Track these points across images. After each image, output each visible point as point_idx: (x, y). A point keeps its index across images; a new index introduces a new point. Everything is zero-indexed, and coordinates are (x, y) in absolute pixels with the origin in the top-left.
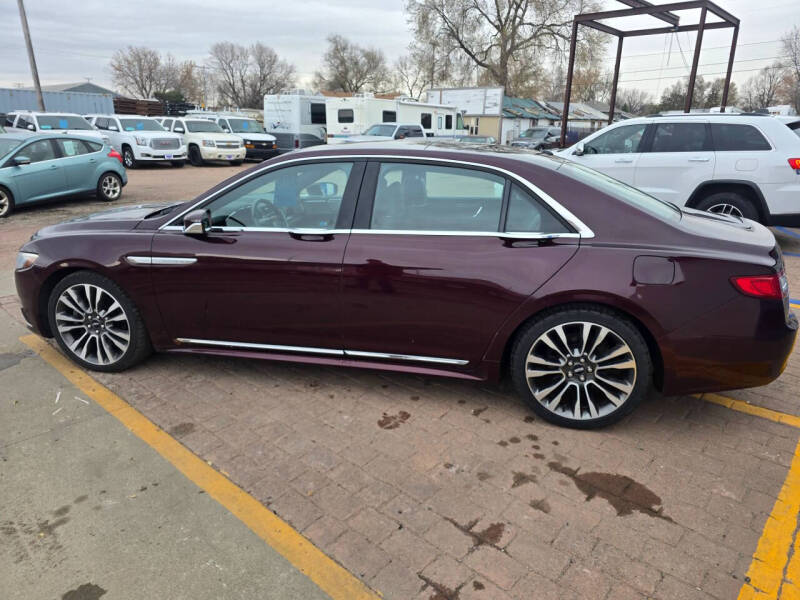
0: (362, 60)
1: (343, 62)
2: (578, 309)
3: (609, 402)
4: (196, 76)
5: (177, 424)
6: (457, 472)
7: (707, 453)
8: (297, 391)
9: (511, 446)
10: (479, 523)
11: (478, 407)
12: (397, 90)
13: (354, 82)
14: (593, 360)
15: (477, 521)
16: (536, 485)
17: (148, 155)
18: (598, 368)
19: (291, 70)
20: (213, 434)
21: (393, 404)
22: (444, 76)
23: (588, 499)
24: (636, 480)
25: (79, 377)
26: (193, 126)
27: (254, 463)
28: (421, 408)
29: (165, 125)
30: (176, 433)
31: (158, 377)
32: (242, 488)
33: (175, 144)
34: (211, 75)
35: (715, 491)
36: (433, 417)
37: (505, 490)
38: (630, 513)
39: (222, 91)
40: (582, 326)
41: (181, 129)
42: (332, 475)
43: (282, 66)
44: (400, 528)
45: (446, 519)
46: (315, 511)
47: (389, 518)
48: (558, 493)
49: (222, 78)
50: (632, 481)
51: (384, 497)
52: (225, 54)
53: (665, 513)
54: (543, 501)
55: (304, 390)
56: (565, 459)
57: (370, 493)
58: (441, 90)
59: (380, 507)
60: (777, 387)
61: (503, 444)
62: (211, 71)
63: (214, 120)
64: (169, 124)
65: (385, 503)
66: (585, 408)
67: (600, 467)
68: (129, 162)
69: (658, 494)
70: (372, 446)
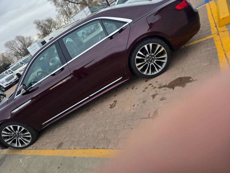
0: (47, 23)
1: (42, 27)
2: (141, 43)
3: (163, 62)
4: (6, 56)
5: (57, 145)
6: (137, 106)
7: (194, 58)
8: (84, 115)
9: (146, 90)
10: (151, 114)
11: (132, 87)
12: (62, 25)
13: (49, 30)
14: (153, 54)
15: (150, 114)
16: (158, 95)
17: (7, 84)
18: (155, 56)
19: (30, 38)
20: (69, 141)
21: (111, 101)
22: (70, 13)
23: (173, 89)
24: (182, 77)
25: (23, 152)
26: (14, 69)
27: (84, 140)
28: (119, 97)
29: (6, 74)
30: (59, 147)
31: (45, 137)
32: (85, 149)
33: (12, 77)
34: (10, 53)
35: (202, 66)
36: (122, 97)
37: (152, 101)
38: (186, 85)
39: (16, 55)
40: (144, 47)
41: (11, 72)
42: (106, 129)
43: (27, 38)
44: (132, 129)
45: (142, 119)
46: (108, 141)
47: (127, 129)
48: (165, 93)
49: (13, 52)
50: (181, 78)
51: (123, 125)
52: (9, 45)
53: (194, 79)
54: (163, 97)
55: (86, 113)
56: (161, 84)
57: (119, 126)
58: (72, 17)
59: (124, 128)
60: (201, 32)
61: (144, 91)
62: (9, 52)
63: (18, 64)
64: (7, 73)
65: (124, 126)
66: (158, 68)
67: (171, 80)
68: (3, 90)
69: (189, 76)
70: (112, 114)
